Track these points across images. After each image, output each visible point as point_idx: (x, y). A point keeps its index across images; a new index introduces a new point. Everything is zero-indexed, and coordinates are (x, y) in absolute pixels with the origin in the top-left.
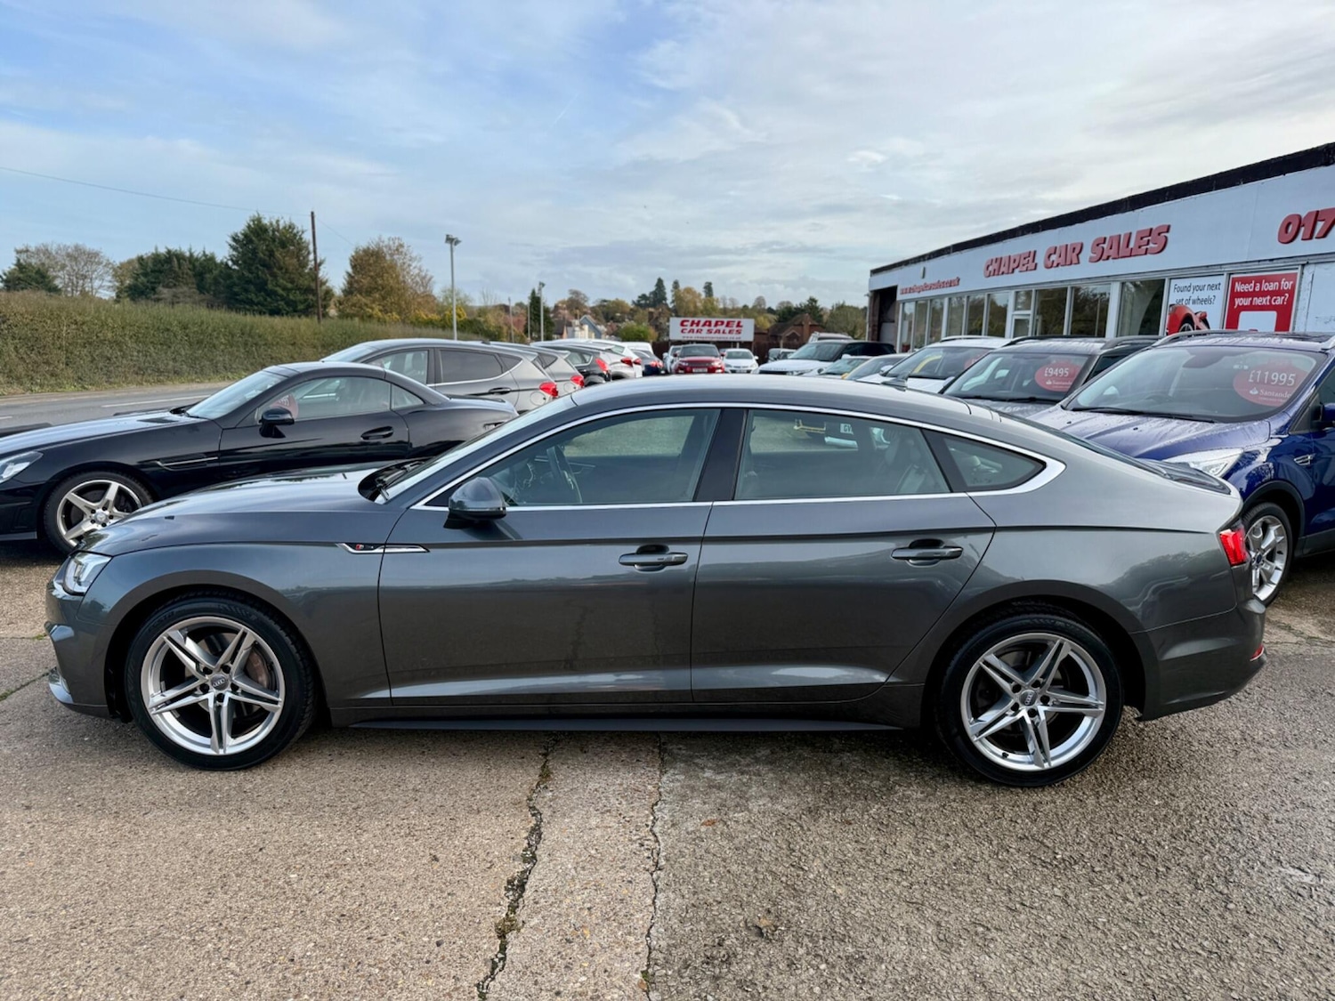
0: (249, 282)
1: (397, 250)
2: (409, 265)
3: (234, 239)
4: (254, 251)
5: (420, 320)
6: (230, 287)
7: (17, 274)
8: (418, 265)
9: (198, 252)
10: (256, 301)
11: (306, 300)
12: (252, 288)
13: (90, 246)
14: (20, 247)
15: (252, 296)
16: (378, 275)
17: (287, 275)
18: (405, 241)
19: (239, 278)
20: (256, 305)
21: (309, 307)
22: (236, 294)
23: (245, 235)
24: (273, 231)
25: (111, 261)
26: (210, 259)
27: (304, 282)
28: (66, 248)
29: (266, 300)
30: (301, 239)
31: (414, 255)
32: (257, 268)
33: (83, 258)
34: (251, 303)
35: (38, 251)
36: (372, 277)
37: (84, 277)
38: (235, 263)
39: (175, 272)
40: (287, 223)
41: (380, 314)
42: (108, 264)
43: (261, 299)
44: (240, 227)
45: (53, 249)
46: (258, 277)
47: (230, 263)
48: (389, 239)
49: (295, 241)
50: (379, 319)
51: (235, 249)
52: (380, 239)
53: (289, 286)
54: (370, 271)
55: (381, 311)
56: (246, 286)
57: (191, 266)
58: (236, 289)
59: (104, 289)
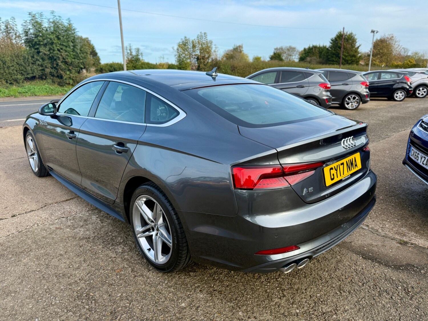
0: (334, 54)
1: (391, 39)
2: (395, 44)
3: (332, 40)
4: (337, 43)
5: (394, 65)
6: (327, 56)
7: (274, 56)
8: (398, 44)
9: (321, 45)
10: (335, 60)
11: (352, 60)
12: (334, 56)
13: (293, 46)
14: (275, 48)
15: (334, 59)
16: (381, 49)
17: (347, 51)
18: (394, 35)
19: (331, 53)
20: (335, 62)
21: (352, 62)
22: (329, 58)
23: (335, 38)
24: (345, 36)
25: (299, 50)
26: (324, 47)
27: (352, 53)
28: (287, 47)
29: (338, 60)
30: (354, 38)
31: (397, 40)
32: (337, 49)
33: (291, 49)
34: (333, 61)
35: (280, 49)
36: (378, 50)
37: (291, 55)
38: (331, 48)
39: (313, 52)
40: (350, 33)
41: (378, 63)
42: (298, 51)
43: (337, 60)
44: (334, 36)
45: (284, 47)
46: (337, 52)
47: (329, 48)
48: (388, 35)
49: (352, 39)
50: (377, 65)
51: (331, 43)
52: (384, 35)
53: (347, 55)
54: (378, 47)
55: (379, 62)
56: (333, 55)
57: (319, 50)
58: (329, 57)
59: (296, 58)
